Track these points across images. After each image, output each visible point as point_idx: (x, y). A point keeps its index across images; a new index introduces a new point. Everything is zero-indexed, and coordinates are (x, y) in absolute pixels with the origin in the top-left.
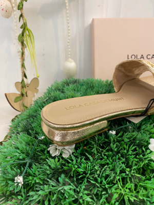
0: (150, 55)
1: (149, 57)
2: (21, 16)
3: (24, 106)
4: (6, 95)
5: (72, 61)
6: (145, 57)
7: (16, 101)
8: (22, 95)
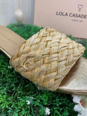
0: (71, 14)
1: (71, 15)
5: (20, 10)
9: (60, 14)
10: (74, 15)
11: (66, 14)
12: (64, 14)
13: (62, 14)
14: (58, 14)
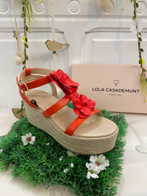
1: (107, 90)
2: (24, 67)
3: (22, 116)
4: (12, 109)
6: (105, 90)
7: (18, 113)
8: (22, 110)
9: (97, 89)
10: (111, 90)
11: (103, 90)
12: (100, 90)
13: (98, 89)
14: (94, 89)
